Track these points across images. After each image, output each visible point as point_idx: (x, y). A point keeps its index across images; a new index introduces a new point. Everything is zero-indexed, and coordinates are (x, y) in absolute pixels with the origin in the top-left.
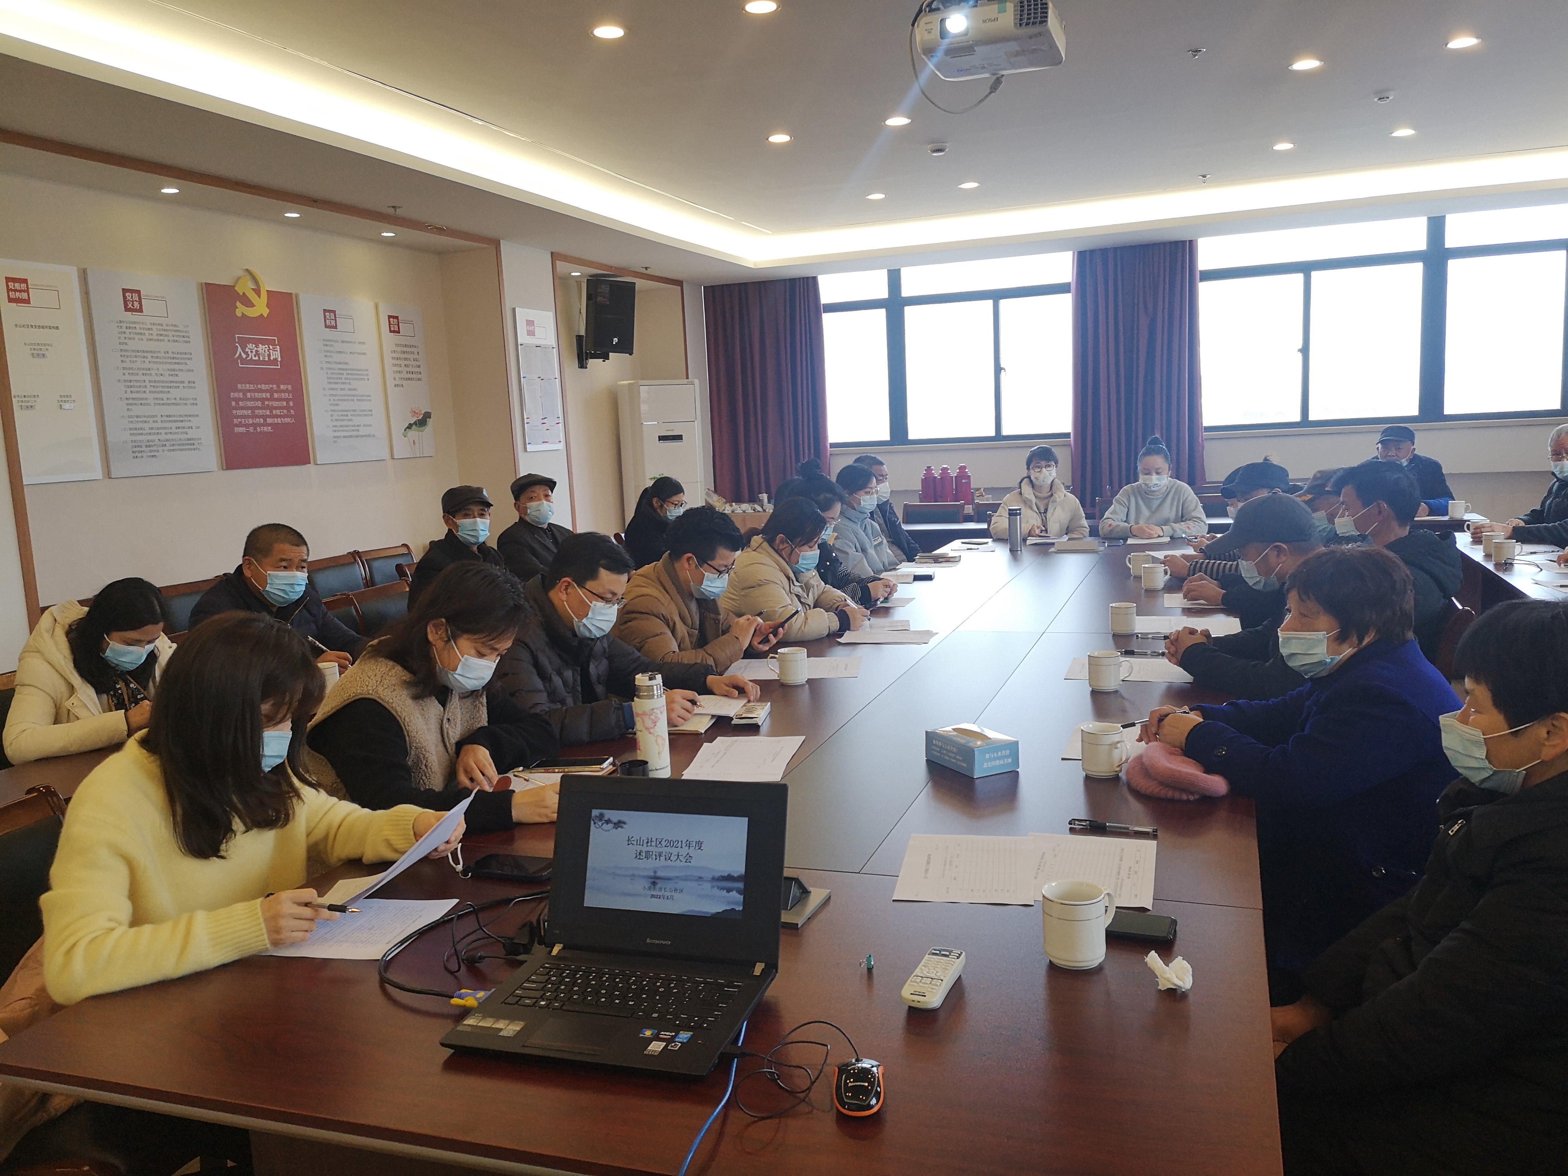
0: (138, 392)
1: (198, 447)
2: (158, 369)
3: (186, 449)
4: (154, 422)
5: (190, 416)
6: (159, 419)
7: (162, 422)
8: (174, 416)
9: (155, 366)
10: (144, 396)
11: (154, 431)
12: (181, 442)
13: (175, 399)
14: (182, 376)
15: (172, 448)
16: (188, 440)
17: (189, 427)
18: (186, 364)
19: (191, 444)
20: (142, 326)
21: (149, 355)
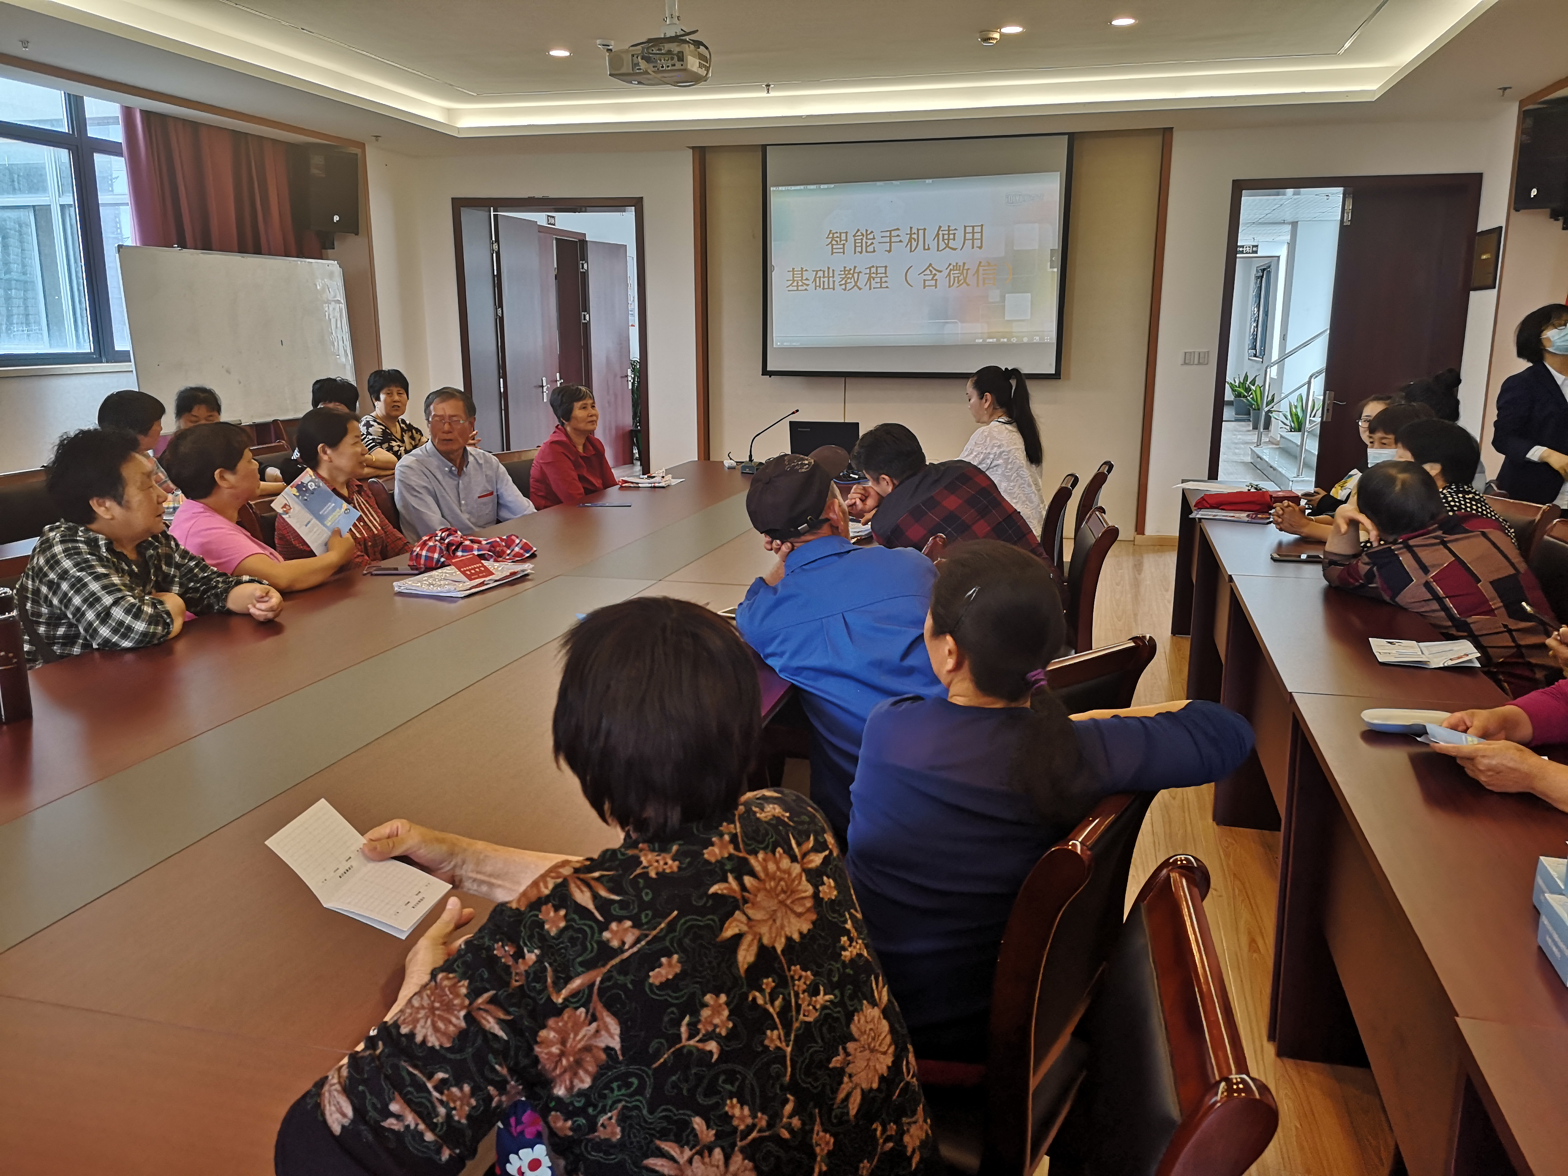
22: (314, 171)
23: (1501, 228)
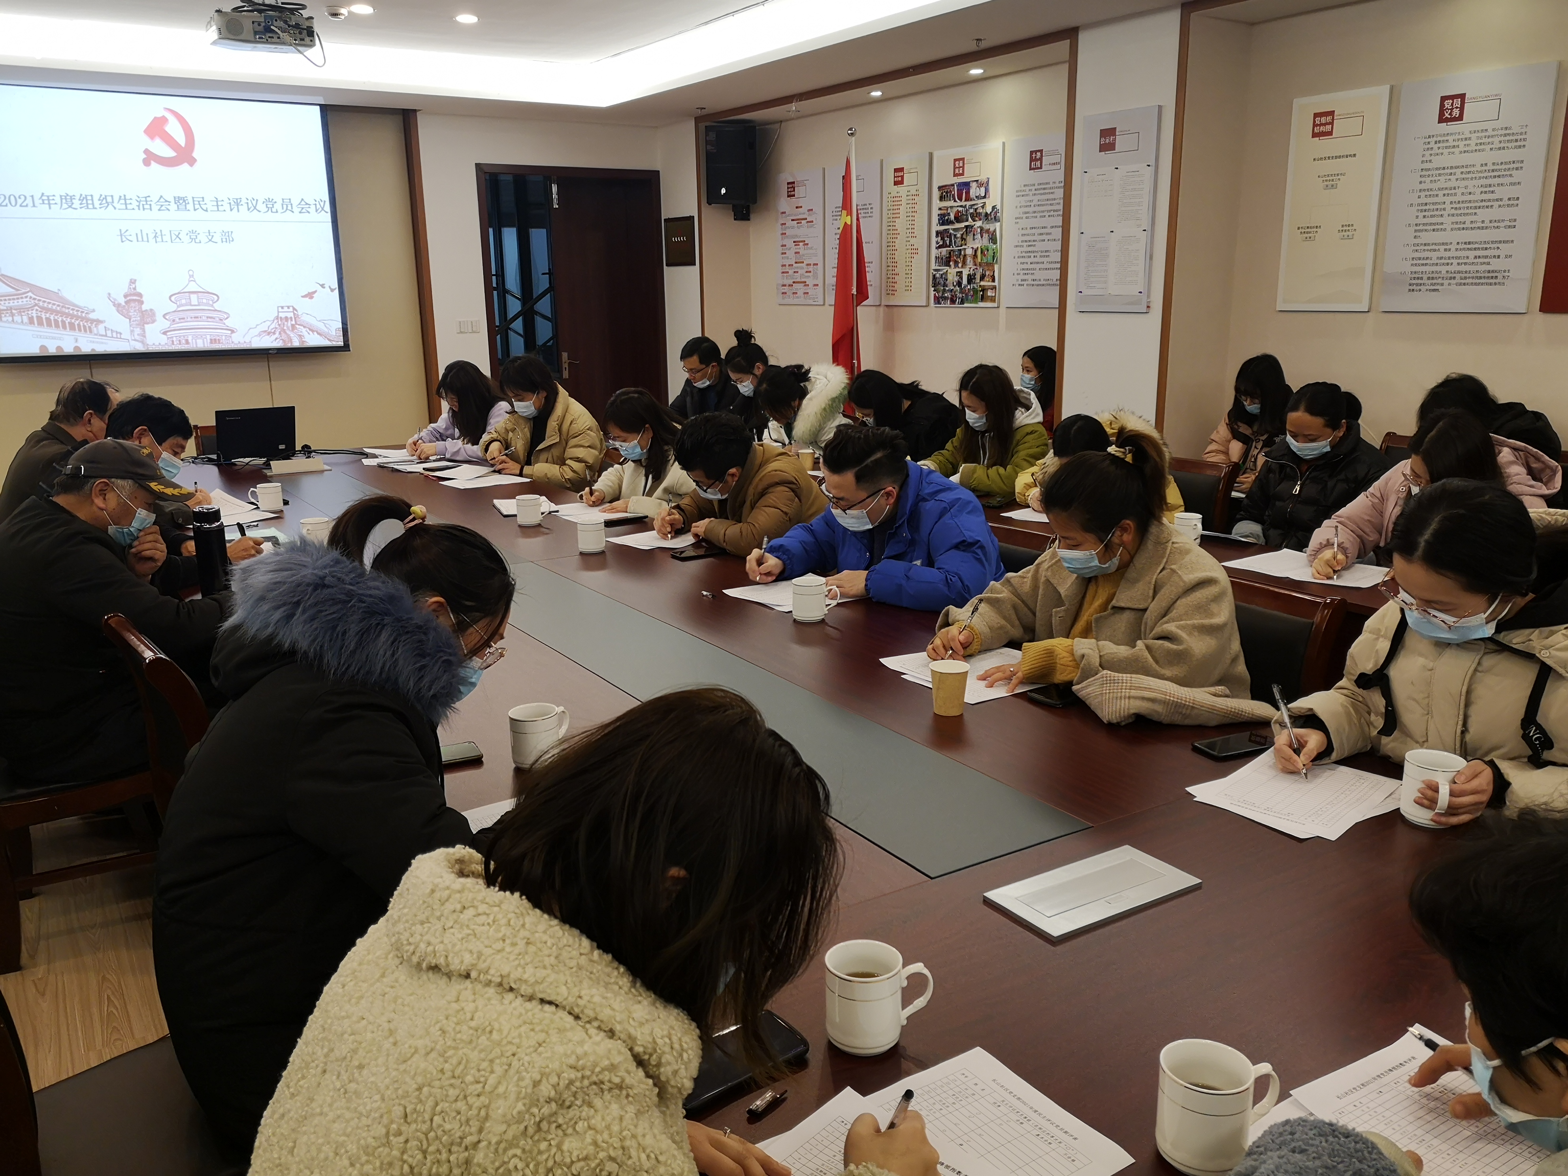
0: (1432, 216)
1: (1502, 281)
2: (1466, 187)
3: (1482, 284)
4: (1445, 250)
5: (1500, 242)
6: (1453, 247)
7: (1457, 250)
8: (1476, 243)
9: (1463, 184)
10: (1440, 220)
11: (1443, 261)
12: (1479, 275)
13: (1483, 222)
14: (1500, 192)
15: (1463, 281)
16: (1489, 272)
17: (1494, 256)
18: (1511, 175)
19: (1493, 278)
20: (1457, 137)
21: (1458, 171)
23: (692, 217)
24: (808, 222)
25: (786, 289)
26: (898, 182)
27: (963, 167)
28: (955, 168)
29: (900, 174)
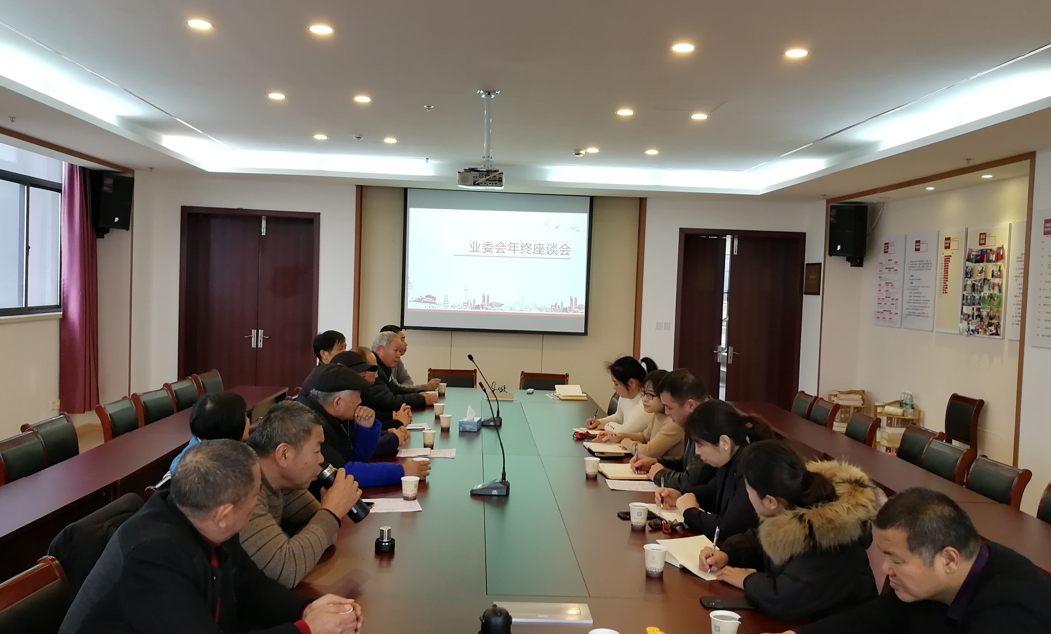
22: (105, 188)
23: (821, 264)
24: (895, 270)
25: (879, 315)
26: (947, 247)
27: (985, 239)
28: (980, 239)
29: (948, 242)
